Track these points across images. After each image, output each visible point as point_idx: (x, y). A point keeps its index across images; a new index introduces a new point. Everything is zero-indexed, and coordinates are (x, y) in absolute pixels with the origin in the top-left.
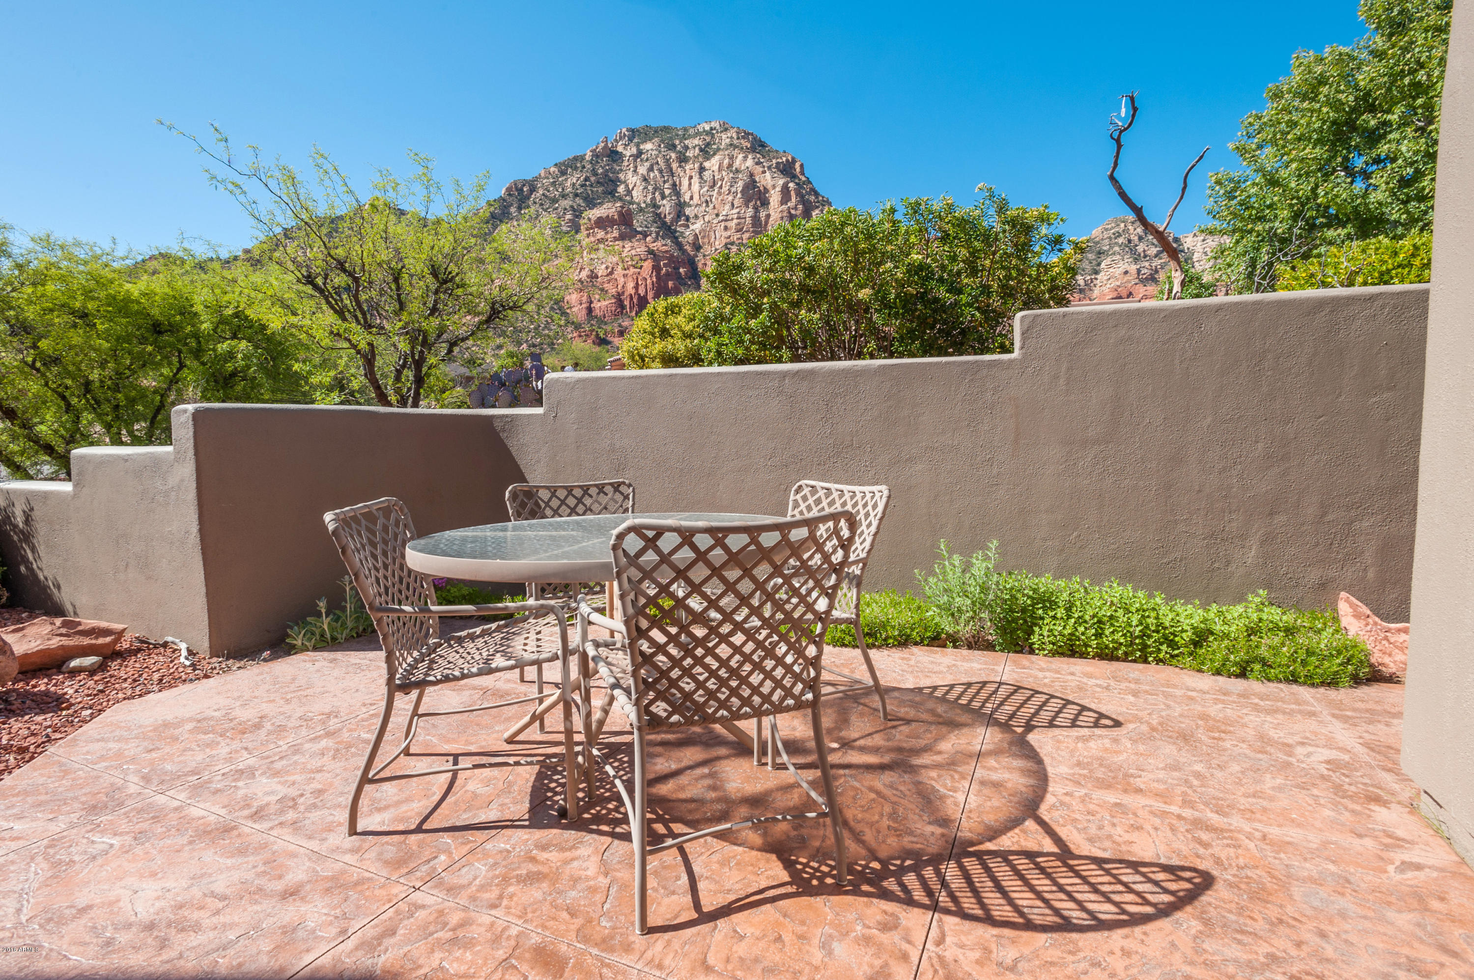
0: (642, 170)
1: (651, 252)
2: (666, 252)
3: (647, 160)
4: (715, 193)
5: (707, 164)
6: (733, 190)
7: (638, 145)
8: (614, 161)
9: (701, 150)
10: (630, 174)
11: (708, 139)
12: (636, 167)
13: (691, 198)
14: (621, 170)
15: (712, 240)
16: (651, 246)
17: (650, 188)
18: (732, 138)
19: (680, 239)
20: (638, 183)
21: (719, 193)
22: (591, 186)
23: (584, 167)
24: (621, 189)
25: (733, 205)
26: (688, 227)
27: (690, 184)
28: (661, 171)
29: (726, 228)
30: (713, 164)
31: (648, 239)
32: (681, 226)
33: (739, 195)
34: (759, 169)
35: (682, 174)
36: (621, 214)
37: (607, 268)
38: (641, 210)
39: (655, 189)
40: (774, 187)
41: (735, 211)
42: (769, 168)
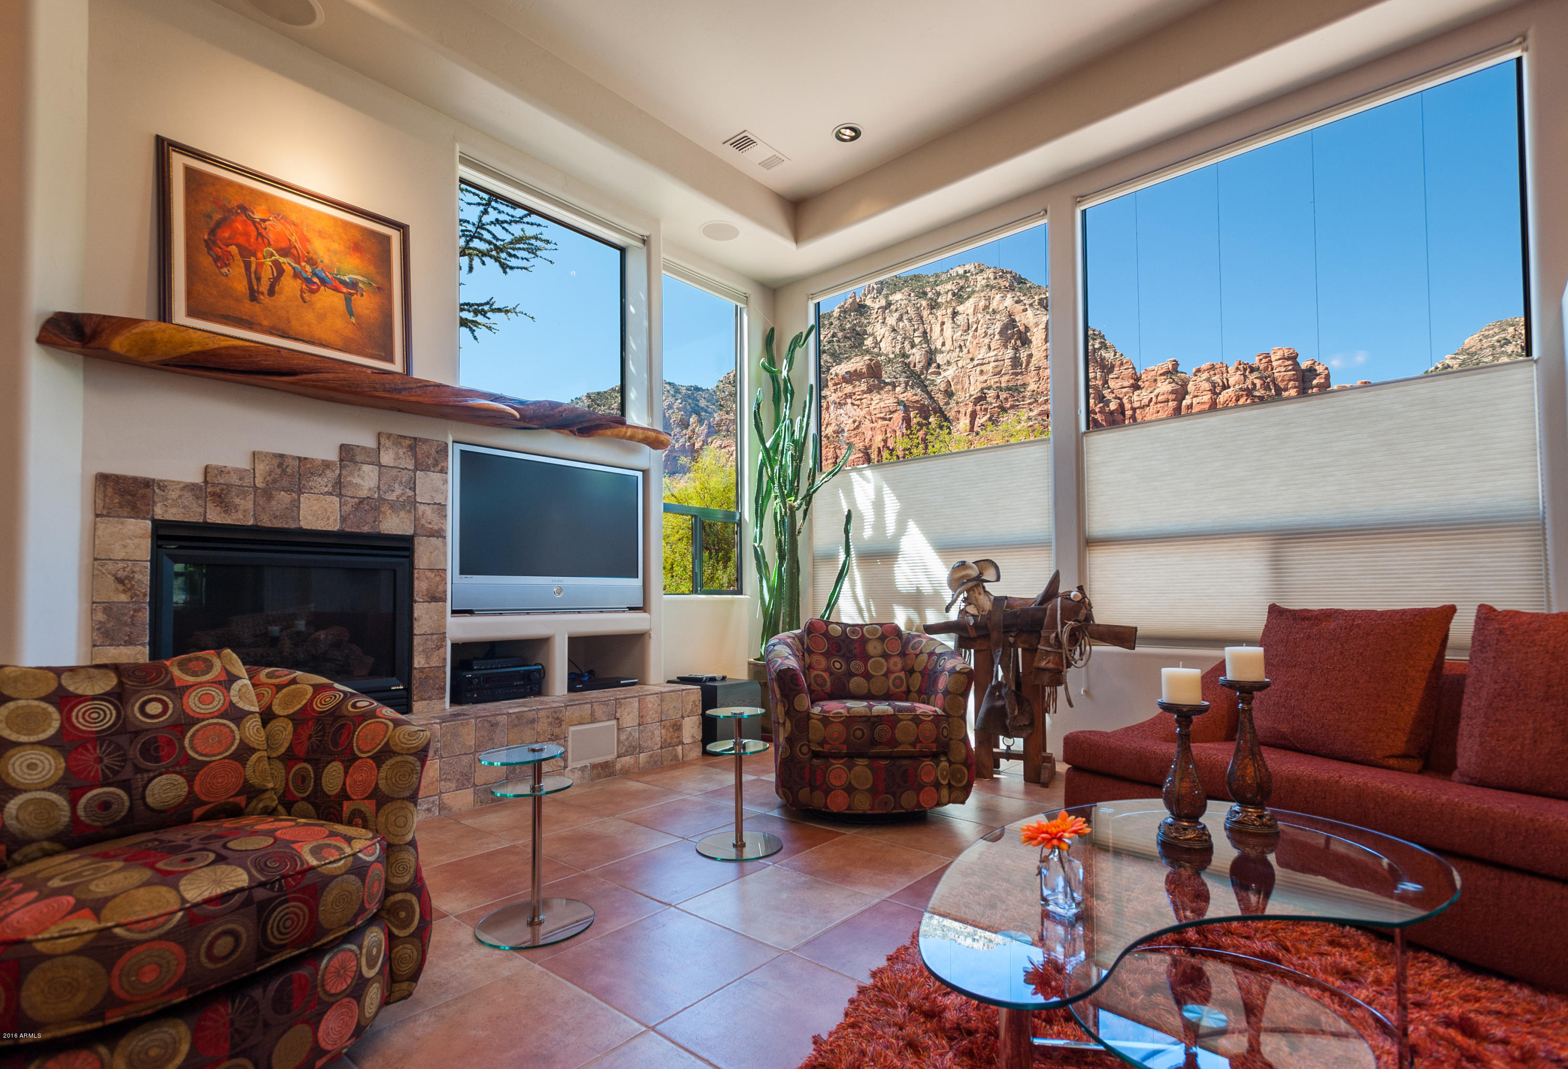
0: (891, 320)
1: (899, 403)
2: (917, 402)
3: (896, 310)
4: (969, 337)
5: (960, 309)
6: (990, 332)
7: (887, 296)
8: (862, 315)
9: (954, 294)
10: (878, 325)
11: (962, 282)
12: (885, 319)
13: (943, 344)
14: (869, 323)
15: (967, 385)
16: (901, 397)
17: (899, 338)
18: (988, 278)
19: (929, 389)
20: (887, 334)
21: (974, 337)
22: (838, 341)
23: (831, 324)
24: (869, 342)
25: (989, 348)
26: (939, 374)
27: (942, 330)
28: (910, 320)
29: (982, 372)
30: (967, 308)
31: (898, 389)
32: (932, 373)
33: (997, 337)
34: (1020, 307)
35: (933, 321)
36: (869, 366)
37: (854, 422)
38: (890, 361)
39: (905, 338)
40: (1037, 325)
41: (992, 353)
42: (1031, 305)
